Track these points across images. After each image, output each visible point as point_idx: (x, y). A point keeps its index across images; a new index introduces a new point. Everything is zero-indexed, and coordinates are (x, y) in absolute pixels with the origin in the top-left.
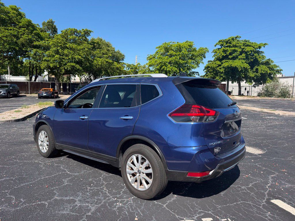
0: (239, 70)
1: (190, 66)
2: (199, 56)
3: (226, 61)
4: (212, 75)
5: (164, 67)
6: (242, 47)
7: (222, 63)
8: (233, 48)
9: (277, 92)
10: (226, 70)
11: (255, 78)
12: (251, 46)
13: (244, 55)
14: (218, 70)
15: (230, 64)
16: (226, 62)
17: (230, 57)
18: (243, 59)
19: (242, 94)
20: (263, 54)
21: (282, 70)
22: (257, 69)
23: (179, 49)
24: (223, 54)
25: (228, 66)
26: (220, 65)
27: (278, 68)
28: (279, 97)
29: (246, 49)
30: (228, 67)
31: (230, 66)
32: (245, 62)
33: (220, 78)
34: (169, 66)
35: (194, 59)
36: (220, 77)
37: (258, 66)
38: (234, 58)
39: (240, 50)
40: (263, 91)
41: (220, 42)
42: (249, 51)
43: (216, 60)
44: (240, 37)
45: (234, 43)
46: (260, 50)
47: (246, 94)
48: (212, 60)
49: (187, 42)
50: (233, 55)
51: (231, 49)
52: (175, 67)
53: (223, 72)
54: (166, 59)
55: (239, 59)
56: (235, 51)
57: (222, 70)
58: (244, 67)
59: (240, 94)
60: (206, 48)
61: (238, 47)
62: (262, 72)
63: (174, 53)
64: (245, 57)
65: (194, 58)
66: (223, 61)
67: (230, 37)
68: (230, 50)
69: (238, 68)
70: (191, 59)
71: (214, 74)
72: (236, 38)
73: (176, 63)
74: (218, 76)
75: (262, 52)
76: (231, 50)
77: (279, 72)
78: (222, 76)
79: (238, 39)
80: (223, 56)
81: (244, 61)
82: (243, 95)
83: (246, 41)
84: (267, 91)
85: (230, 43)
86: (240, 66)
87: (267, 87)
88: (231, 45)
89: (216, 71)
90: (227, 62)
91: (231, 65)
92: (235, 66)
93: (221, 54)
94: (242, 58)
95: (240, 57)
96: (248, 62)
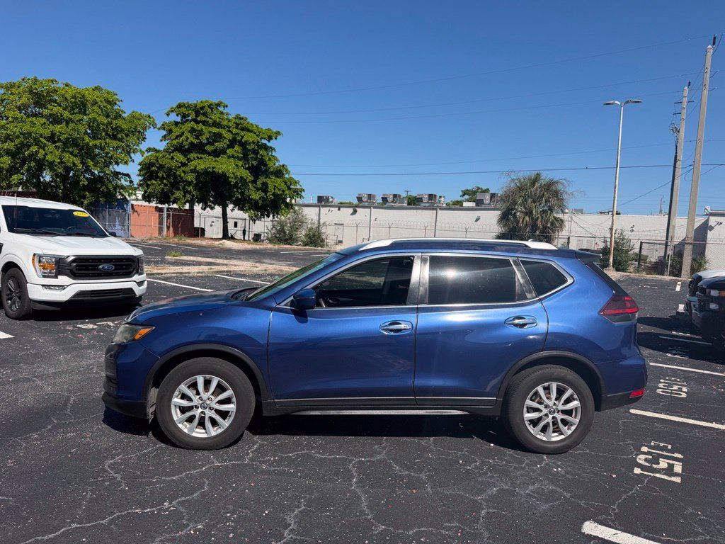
0: (231, 182)
1: (111, 158)
2: (134, 135)
3: (199, 156)
4: (166, 185)
5: (34, 148)
6: (235, 131)
7: (189, 160)
8: (215, 130)
9: (302, 234)
10: (201, 178)
11: (260, 202)
12: (251, 131)
13: (237, 148)
14: (180, 176)
15: (211, 166)
16: (198, 158)
17: (209, 148)
18: (238, 158)
19: (232, 236)
20: (274, 154)
21: (304, 191)
22: (265, 185)
23: (80, 105)
24: (191, 139)
25: (206, 169)
26: (184, 165)
27: (298, 187)
28: (305, 245)
29: (242, 137)
30: (206, 172)
31: (211, 170)
32: (242, 166)
33: (184, 196)
34: (51, 147)
35: (120, 140)
36: (185, 193)
37: (266, 178)
38: (217, 153)
39: (228, 136)
40: (273, 231)
41: (180, 106)
42: (250, 143)
43: (173, 151)
44: (227, 106)
45: (215, 117)
46: (269, 144)
47: (239, 235)
48: (162, 149)
49: (97, 88)
50: (216, 144)
51: (210, 129)
52: (71, 153)
53: (192, 181)
54: (40, 127)
55: (229, 157)
56: (218, 137)
57: (191, 177)
58: (242, 178)
59: (226, 236)
60: (149, 116)
61: (224, 128)
62: (277, 191)
63: (66, 114)
64: (240, 155)
65: (119, 136)
66: (193, 155)
67: (204, 100)
68: (207, 131)
69: (228, 177)
70: (114, 137)
71: (170, 183)
72: (218, 105)
73: (75, 143)
74: (179, 189)
75: (271, 147)
76: (210, 133)
77: (298, 194)
78: (189, 192)
79: (221, 109)
80: (192, 143)
81: (240, 163)
82: (232, 238)
83: (241, 119)
84: (282, 231)
85: (205, 114)
86: (233, 173)
87: (282, 224)
88: (210, 121)
89: (175, 176)
90: (201, 158)
91: (213, 168)
92: (223, 172)
93: (188, 138)
94: (236, 154)
95: (230, 152)
96: (247, 166)
